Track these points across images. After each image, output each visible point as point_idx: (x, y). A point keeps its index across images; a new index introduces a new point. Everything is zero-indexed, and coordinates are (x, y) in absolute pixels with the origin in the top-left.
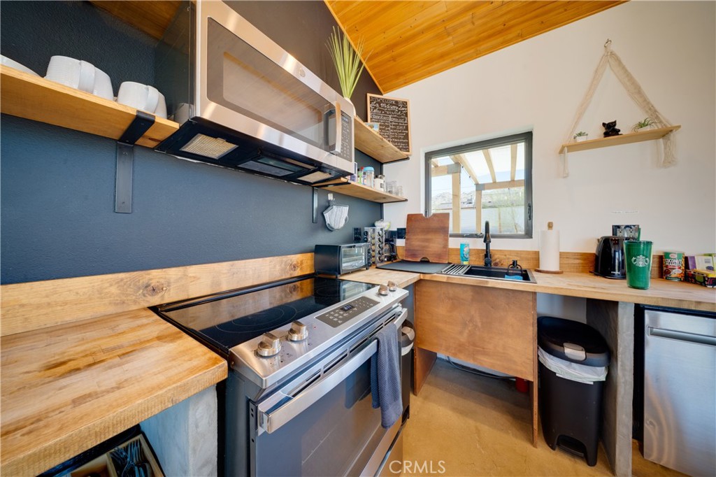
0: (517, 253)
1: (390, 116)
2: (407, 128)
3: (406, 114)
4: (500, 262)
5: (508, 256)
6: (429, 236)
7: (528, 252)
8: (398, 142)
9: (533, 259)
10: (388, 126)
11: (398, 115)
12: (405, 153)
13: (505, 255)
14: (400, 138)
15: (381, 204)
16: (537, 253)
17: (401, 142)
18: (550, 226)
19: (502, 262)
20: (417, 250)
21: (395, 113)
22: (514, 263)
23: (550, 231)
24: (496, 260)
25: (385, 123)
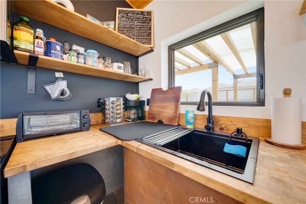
0: (245, 120)
1: (136, 22)
2: (150, 29)
3: (150, 20)
4: (226, 127)
5: (234, 123)
6: (165, 104)
7: (258, 120)
8: (141, 39)
9: (263, 126)
10: (134, 28)
11: (143, 21)
12: (147, 46)
13: (232, 122)
14: (144, 36)
15: (137, 83)
16: (269, 122)
17: (144, 39)
18: (287, 93)
19: (228, 127)
20: (155, 114)
21: (140, 19)
22: (239, 131)
23: (287, 98)
24: (221, 125)
25: (131, 26)
